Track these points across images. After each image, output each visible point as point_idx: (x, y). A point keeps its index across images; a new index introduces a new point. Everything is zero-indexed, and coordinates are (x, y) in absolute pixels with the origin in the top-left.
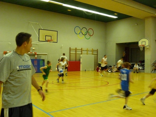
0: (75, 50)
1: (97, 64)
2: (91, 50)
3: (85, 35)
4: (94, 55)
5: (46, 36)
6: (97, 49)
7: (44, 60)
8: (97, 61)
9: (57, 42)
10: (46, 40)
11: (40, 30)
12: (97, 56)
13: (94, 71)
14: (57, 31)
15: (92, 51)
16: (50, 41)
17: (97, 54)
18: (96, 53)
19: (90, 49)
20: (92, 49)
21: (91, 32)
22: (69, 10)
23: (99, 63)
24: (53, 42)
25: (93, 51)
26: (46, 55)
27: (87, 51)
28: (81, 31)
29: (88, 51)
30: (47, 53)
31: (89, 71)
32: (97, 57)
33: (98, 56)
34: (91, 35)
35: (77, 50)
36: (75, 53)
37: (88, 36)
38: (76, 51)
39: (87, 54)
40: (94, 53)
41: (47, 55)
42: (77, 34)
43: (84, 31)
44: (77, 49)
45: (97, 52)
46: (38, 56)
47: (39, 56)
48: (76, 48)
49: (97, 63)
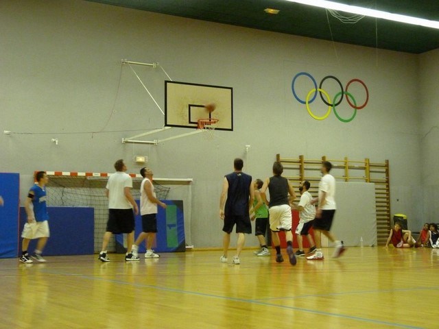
0: (297, 166)
1: (389, 220)
2: (363, 165)
3: (336, 105)
4: (376, 182)
5: (190, 106)
6: (387, 161)
7: (182, 202)
8: (388, 207)
9: (232, 130)
10: (190, 122)
11: (168, 84)
12: (388, 186)
13: (376, 248)
14: (231, 89)
15: (364, 168)
16: (206, 126)
17: (388, 182)
18: (382, 177)
19: (357, 158)
20: (366, 159)
21: (356, 92)
22: (271, 11)
23: (395, 217)
24: (216, 129)
25: (368, 167)
26: (188, 183)
27: (344, 168)
28: (319, 90)
29: (350, 168)
30: (189, 178)
31: (355, 246)
32: (388, 190)
33: (392, 188)
34: (358, 106)
35: (305, 166)
36: (298, 177)
37: (345, 110)
38: (301, 169)
39: (346, 180)
40: (374, 176)
41: (190, 186)
42: (305, 103)
43: (330, 91)
44: (305, 159)
45: (387, 172)
46: (160, 187)
47: (161, 191)
48: (301, 157)
49: (389, 215)
